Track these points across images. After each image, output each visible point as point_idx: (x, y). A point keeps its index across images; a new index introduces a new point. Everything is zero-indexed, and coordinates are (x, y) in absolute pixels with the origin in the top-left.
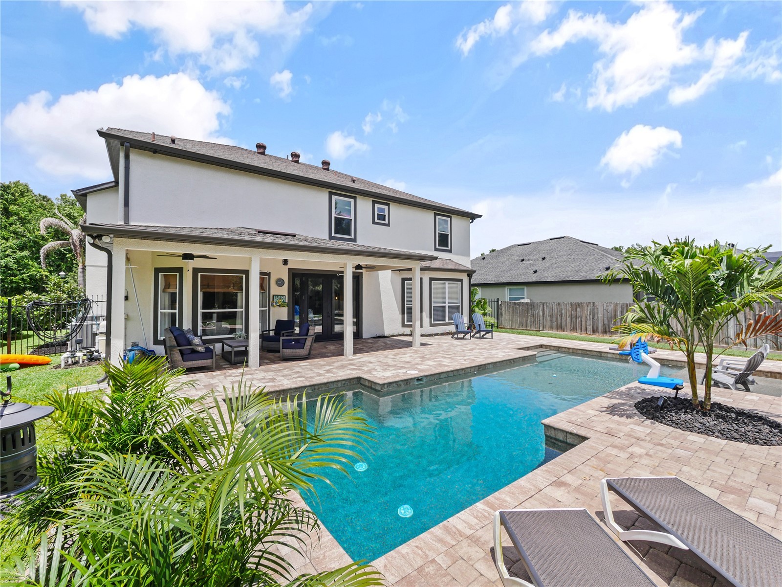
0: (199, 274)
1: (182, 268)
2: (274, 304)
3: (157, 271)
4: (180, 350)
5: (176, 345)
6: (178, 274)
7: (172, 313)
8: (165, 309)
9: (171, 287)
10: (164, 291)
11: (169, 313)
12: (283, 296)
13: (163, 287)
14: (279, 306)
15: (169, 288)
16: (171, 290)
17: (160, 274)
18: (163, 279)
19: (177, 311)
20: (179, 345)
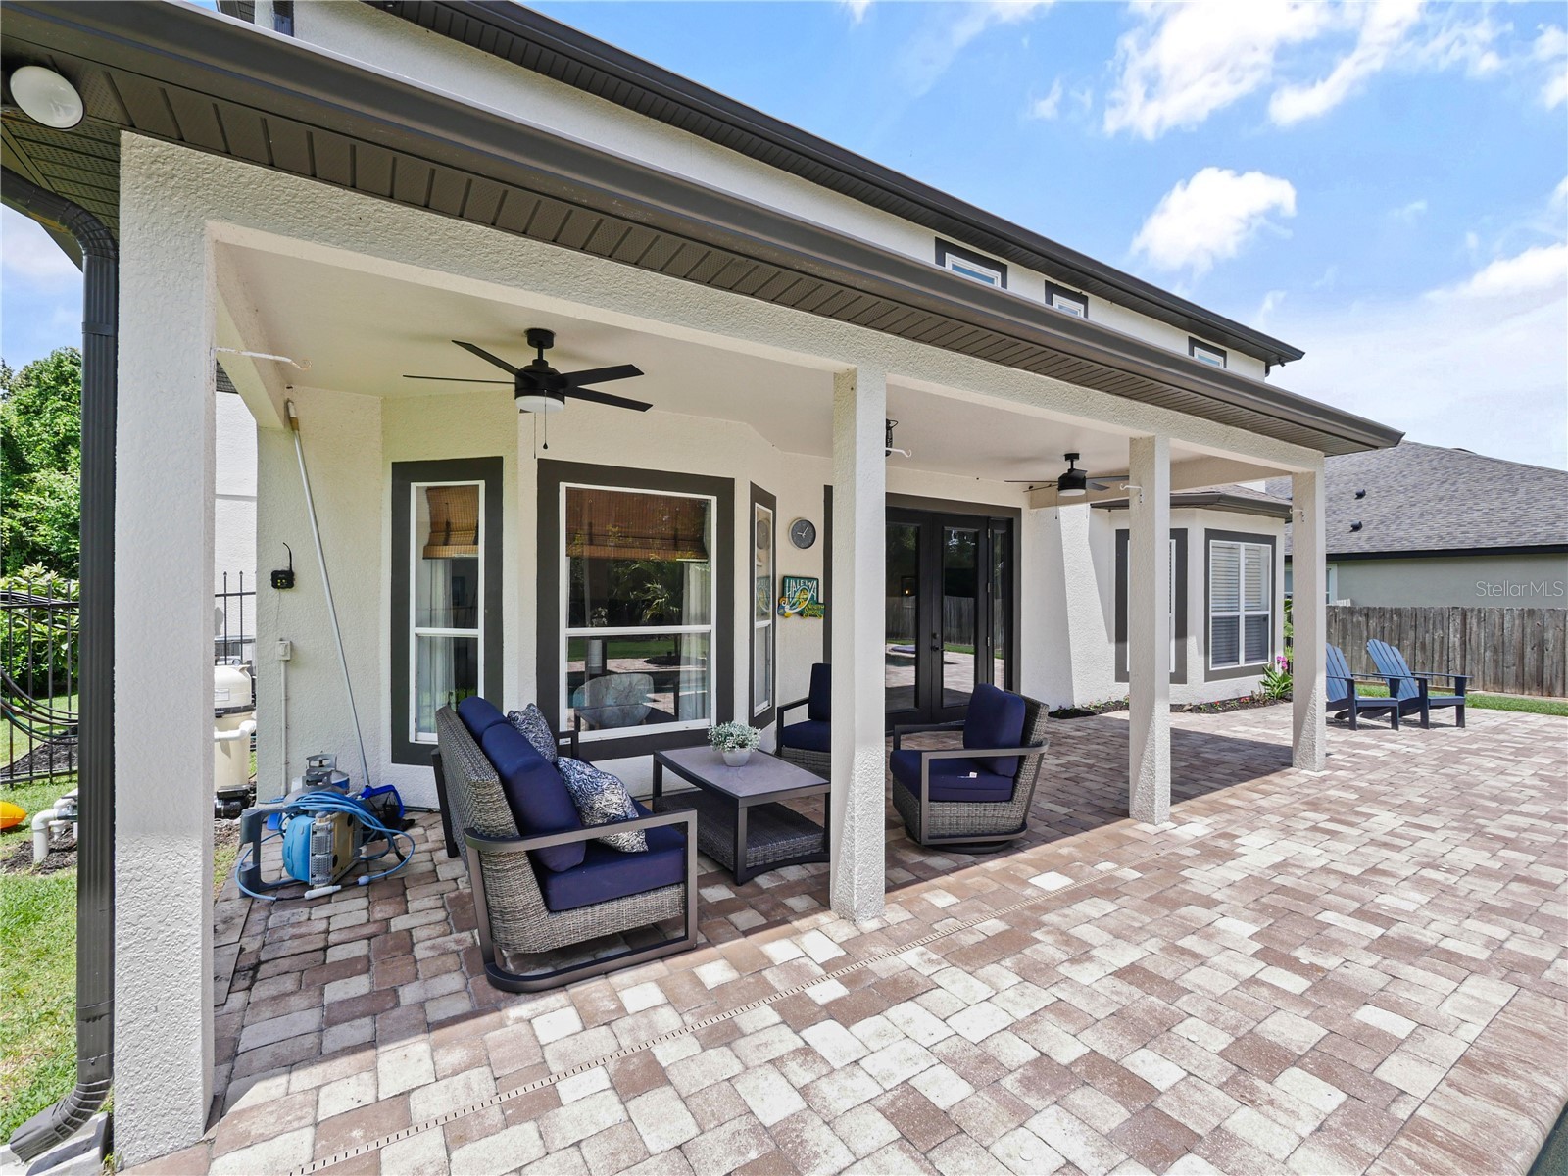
0: (563, 486)
1: (497, 462)
2: (787, 607)
3: (405, 473)
4: (533, 856)
5: (513, 828)
6: (482, 484)
7: (457, 640)
8: (431, 623)
9: (453, 538)
10: (428, 554)
11: (447, 639)
12: (811, 579)
13: (425, 540)
14: (800, 614)
15: (446, 543)
16: (453, 551)
17: (413, 486)
18: (426, 506)
19: (479, 633)
20: (527, 827)
